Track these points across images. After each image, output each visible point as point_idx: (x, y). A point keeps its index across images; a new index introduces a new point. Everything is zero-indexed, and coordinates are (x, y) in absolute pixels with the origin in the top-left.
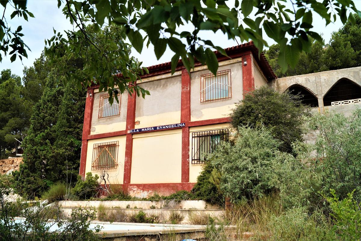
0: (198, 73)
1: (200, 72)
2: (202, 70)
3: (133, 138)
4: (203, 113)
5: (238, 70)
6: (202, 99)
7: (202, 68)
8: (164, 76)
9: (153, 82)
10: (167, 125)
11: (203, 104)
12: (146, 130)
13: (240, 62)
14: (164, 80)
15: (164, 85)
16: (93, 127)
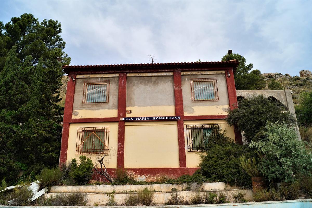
0: (187, 76)
1: (189, 76)
2: (191, 75)
3: (125, 125)
4: (194, 110)
5: (221, 80)
6: (193, 98)
7: (191, 73)
8: (155, 74)
9: (143, 77)
10: (162, 116)
11: (194, 102)
12: (141, 119)
13: (223, 74)
14: (155, 77)
15: (155, 82)
16: (75, 110)
